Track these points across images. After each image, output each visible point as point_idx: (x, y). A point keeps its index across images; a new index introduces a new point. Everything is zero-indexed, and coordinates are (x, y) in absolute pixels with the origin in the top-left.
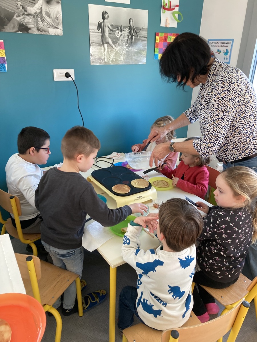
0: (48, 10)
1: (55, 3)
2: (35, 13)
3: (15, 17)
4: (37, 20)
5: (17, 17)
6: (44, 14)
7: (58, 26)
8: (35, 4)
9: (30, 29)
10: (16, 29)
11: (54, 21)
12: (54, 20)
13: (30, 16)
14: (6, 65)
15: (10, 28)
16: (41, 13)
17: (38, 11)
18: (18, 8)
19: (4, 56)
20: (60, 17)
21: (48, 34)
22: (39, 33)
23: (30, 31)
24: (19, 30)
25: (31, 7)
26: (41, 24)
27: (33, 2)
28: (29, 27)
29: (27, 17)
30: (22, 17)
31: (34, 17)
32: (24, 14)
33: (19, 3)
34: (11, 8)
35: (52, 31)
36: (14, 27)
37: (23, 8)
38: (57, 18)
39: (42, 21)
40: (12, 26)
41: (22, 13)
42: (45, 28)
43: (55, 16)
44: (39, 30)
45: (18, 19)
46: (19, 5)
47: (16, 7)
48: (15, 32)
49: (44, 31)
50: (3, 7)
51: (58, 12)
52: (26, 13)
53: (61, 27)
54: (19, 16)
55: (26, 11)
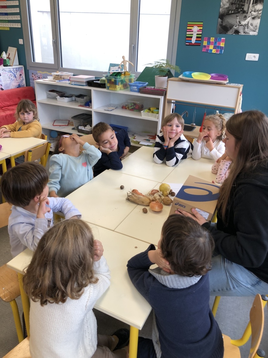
0: (252, 23)
1: (257, 18)
2: (245, 24)
3: (234, 27)
4: (245, 28)
5: (235, 27)
6: (249, 25)
7: (256, 30)
8: (246, 20)
9: (240, 32)
10: (233, 33)
12: (255, 27)
13: (242, 26)
14: (223, 50)
15: (230, 32)
16: (248, 24)
17: (247, 23)
18: (237, 22)
19: (224, 46)
20: (258, 26)
21: (249, 35)
22: (244, 34)
24: (234, 33)
25: (243, 21)
26: (246, 30)
27: (246, 19)
28: (240, 31)
29: (240, 26)
30: (237, 27)
31: (244, 26)
32: (239, 25)
33: (238, 20)
34: (233, 22)
35: (252, 33)
36: (232, 32)
37: (239, 22)
38: (256, 26)
39: (247, 28)
40: (232, 31)
41: (238, 25)
42: (248, 32)
43: (255, 25)
44: (244, 33)
45: (235, 28)
46: (238, 21)
47: (236, 22)
48: (232, 34)
49: (248, 33)
50: (230, 23)
51: (258, 23)
52: (240, 25)
53: (257, 31)
54: (236, 26)
55: (240, 24)
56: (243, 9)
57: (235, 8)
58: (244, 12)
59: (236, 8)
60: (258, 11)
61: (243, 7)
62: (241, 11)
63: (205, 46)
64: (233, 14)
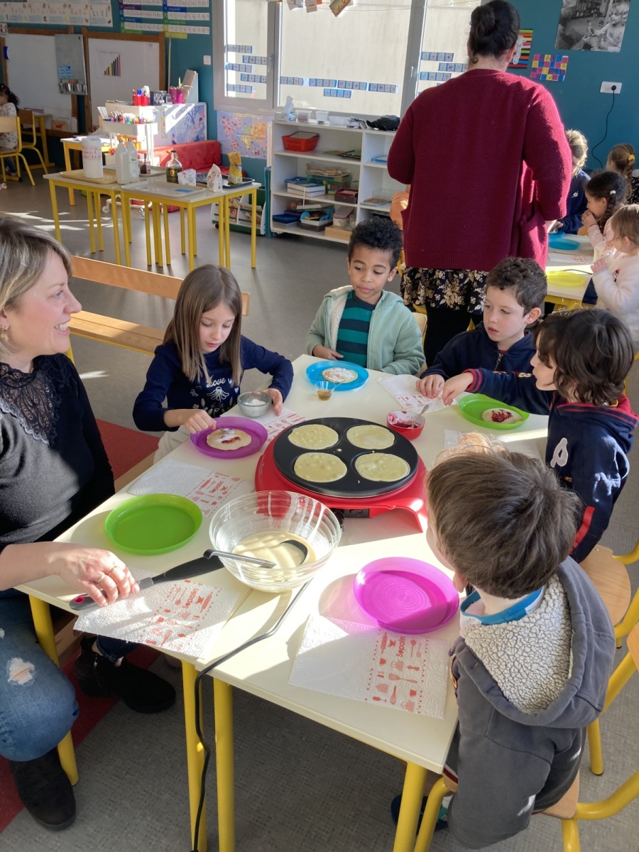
0: (612, 32)
2: (600, 35)
3: (583, 38)
6: (608, 35)
7: (617, 44)
10: (581, 48)
11: (615, 40)
13: (596, 37)
14: (564, 76)
15: (577, 48)
16: (605, 34)
17: (603, 33)
19: (565, 69)
20: (622, 37)
21: (606, 51)
22: (599, 50)
23: (591, 49)
24: (584, 48)
25: (598, 29)
26: (603, 43)
28: (592, 46)
29: (593, 38)
30: (589, 38)
31: (599, 38)
32: (591, 36)
33: (590, 27)
35: (611, 49)
37: (592, 30)
38: (618, 38)
39: (604, 41)
40: (579, 45)
41: (589, 35)
42: (606, 46)
43: (617, 36)
44: (599, 48)
45: (585, 40)
46: (589, 29)
48: (580, 50)
49: (604, 48)
50: (577, 31)
51: (621, 33)
52: (593, 35)
53: (620, 45)
54: (587, 37)
55: (593, 33)
56: (598, 10)
57: (585, 9)
58: (600, 15)
59: (587, 9)
60: (621, 13)
61: (598, 7)
62: (596, 13)
63: (535, 69)
64: (583, 17)
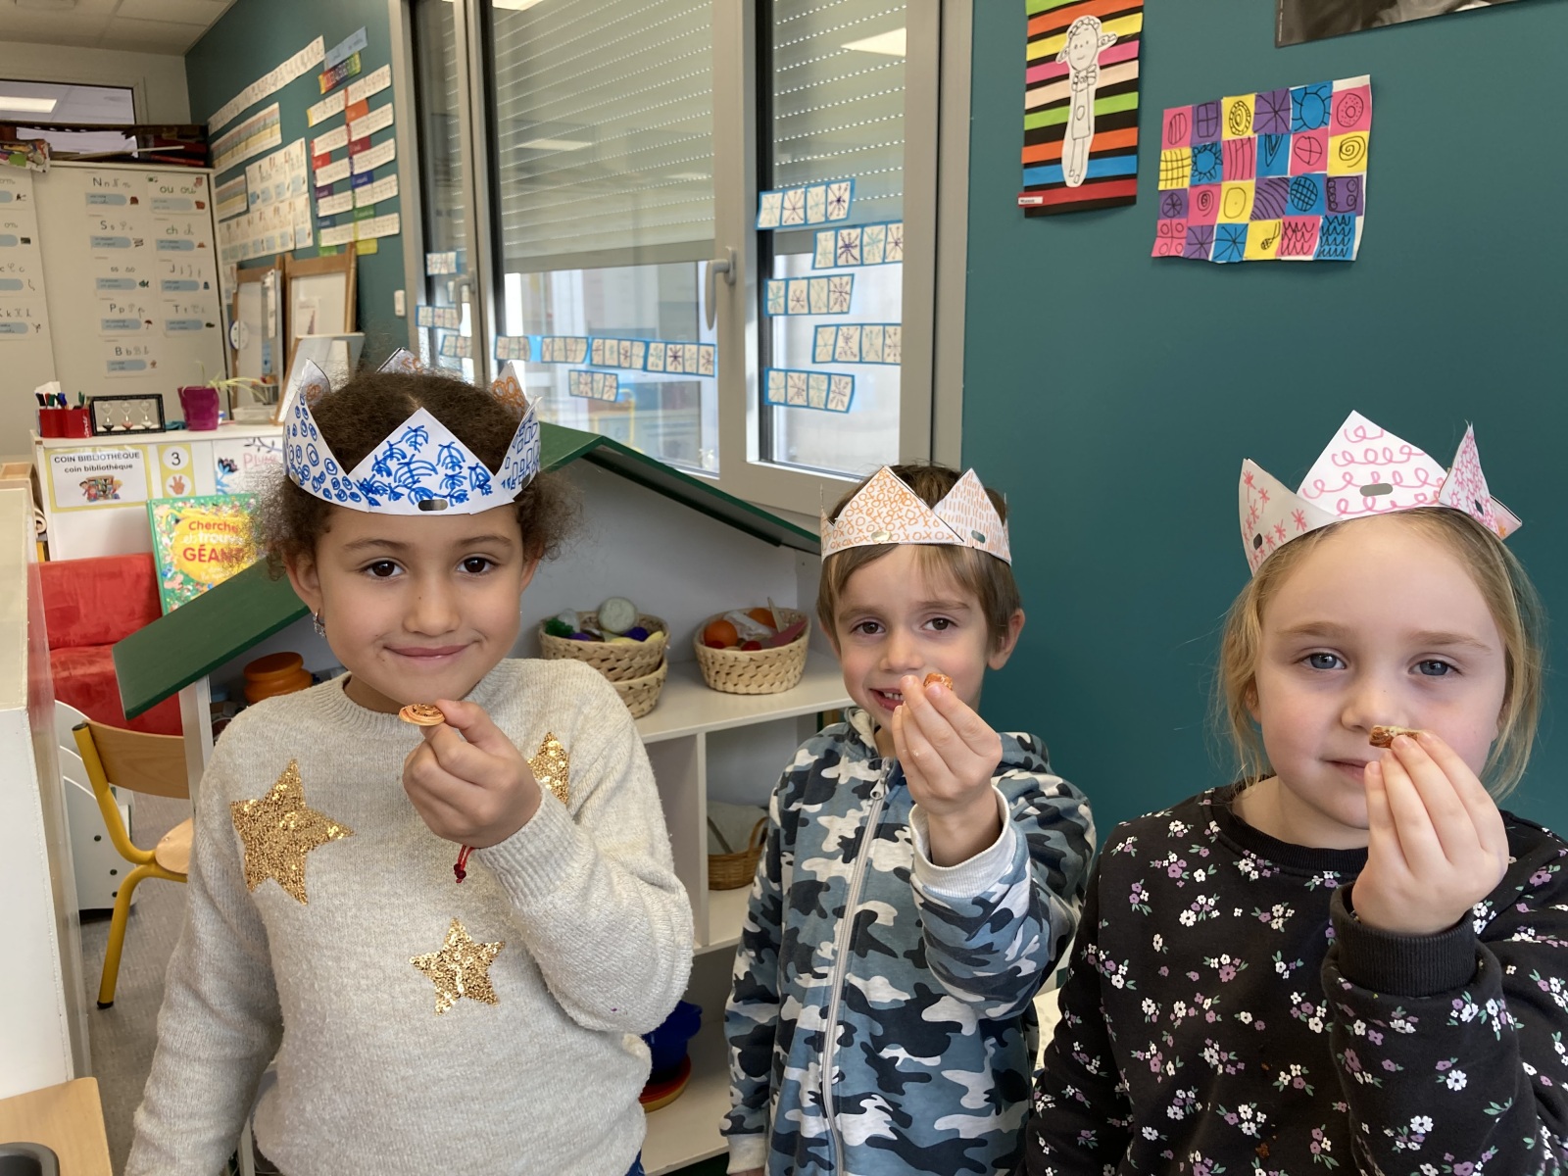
14: (1359, 221)
19: (1360, 169)
63: (1176, 202)
